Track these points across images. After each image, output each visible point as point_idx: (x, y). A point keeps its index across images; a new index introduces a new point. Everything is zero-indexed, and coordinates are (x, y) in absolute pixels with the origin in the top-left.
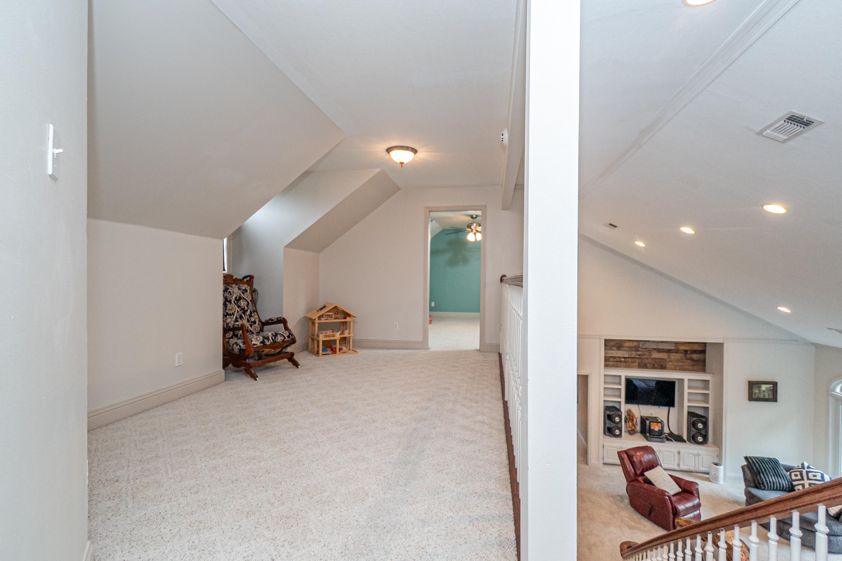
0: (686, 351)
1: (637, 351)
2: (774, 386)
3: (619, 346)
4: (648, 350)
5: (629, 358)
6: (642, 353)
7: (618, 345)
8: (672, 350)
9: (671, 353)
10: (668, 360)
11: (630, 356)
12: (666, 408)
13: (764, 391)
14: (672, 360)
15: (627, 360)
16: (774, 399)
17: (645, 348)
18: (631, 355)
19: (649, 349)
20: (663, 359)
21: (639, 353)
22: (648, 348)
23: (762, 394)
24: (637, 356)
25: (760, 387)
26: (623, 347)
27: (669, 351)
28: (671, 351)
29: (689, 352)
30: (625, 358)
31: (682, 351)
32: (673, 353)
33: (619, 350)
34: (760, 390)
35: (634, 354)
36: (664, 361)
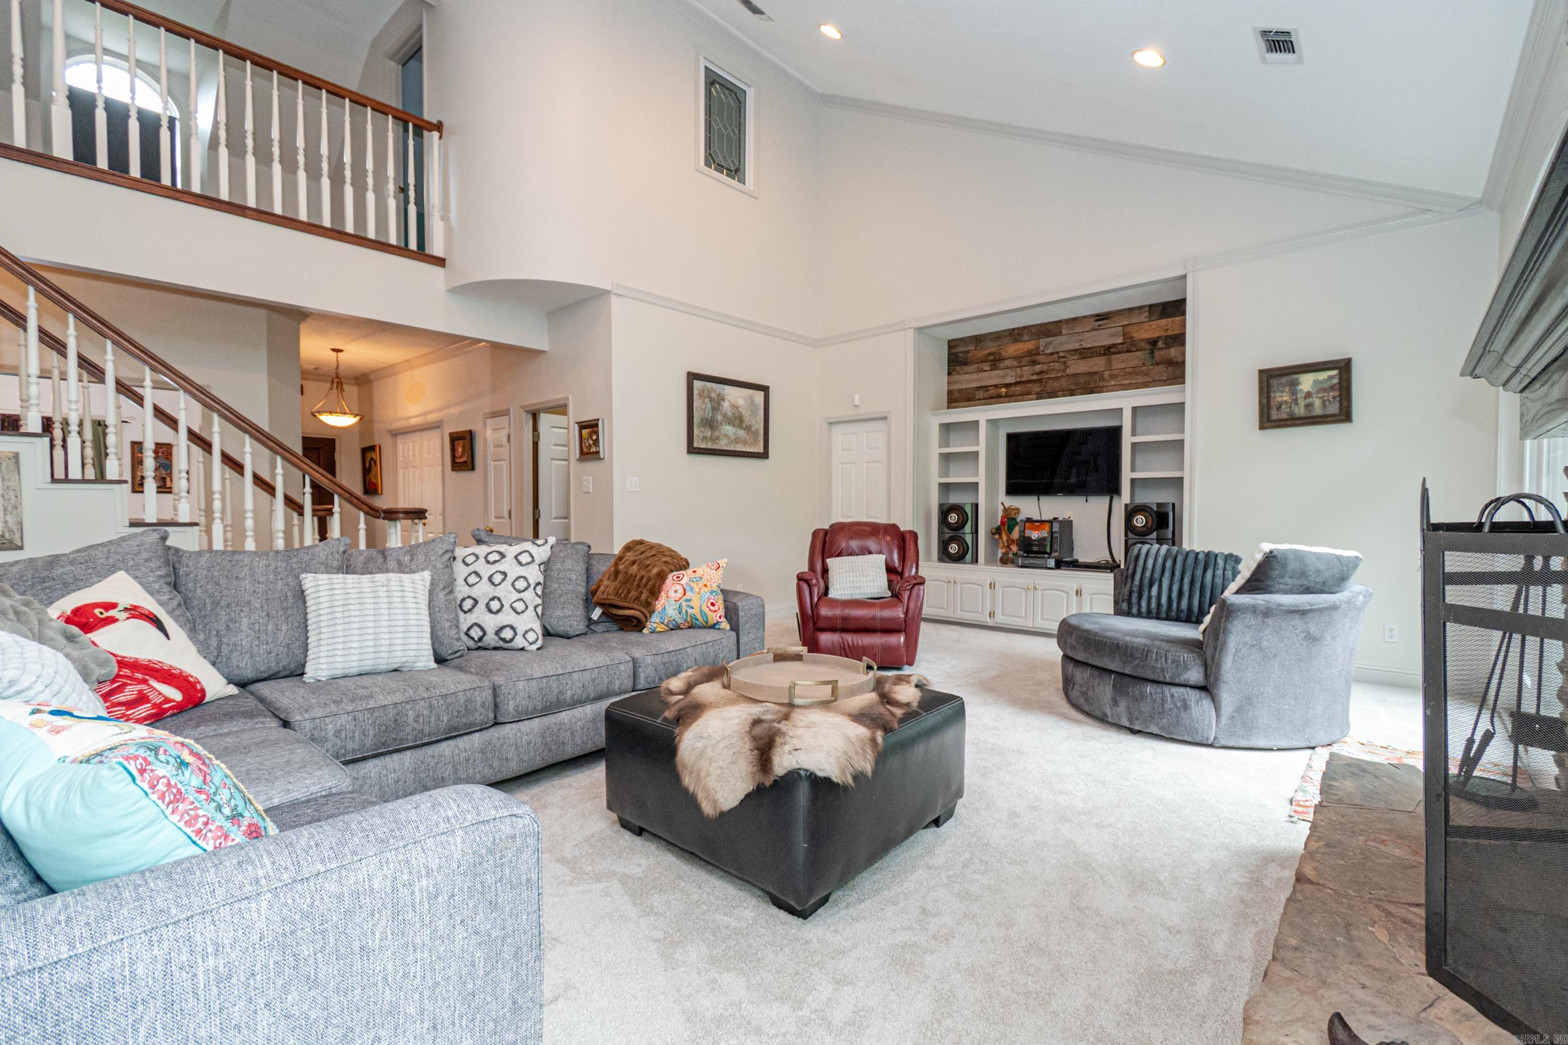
0: (1153, 342)
1: (1035, 363)
2: (1340, 375)
3: (994, 360)
4: (1060, 357)
5: (1017, 383)
6: (1045, 368)
7: (991, 358)
8: (1114, 345)
9: (1115, 353)
10: (1106, 374)
11: (1018, 380)
12: (1106, 500)
13: (1308, 395)
14: (1115, 372)
15: (1013, 389)
16: (1345, 415)
17: (1052, 354)
18: (1021, 376)
19: (1062, 354)
20: (1096, 373)
21: (1038, 368)
22: (1058, 353)
23: (1302, 403)
24: (1035, 377)
25: (1294, 384)
26: (1002, 359)
27: (1108, 351)
28: (1113, 350)
29: (1160, 344)
30: (1007, 386)
31: (1143, 344)
32: (1119, 353)
33: (996, 369)
34: (1294, 393)
35: (1027, 373)
36: (1096, 377)
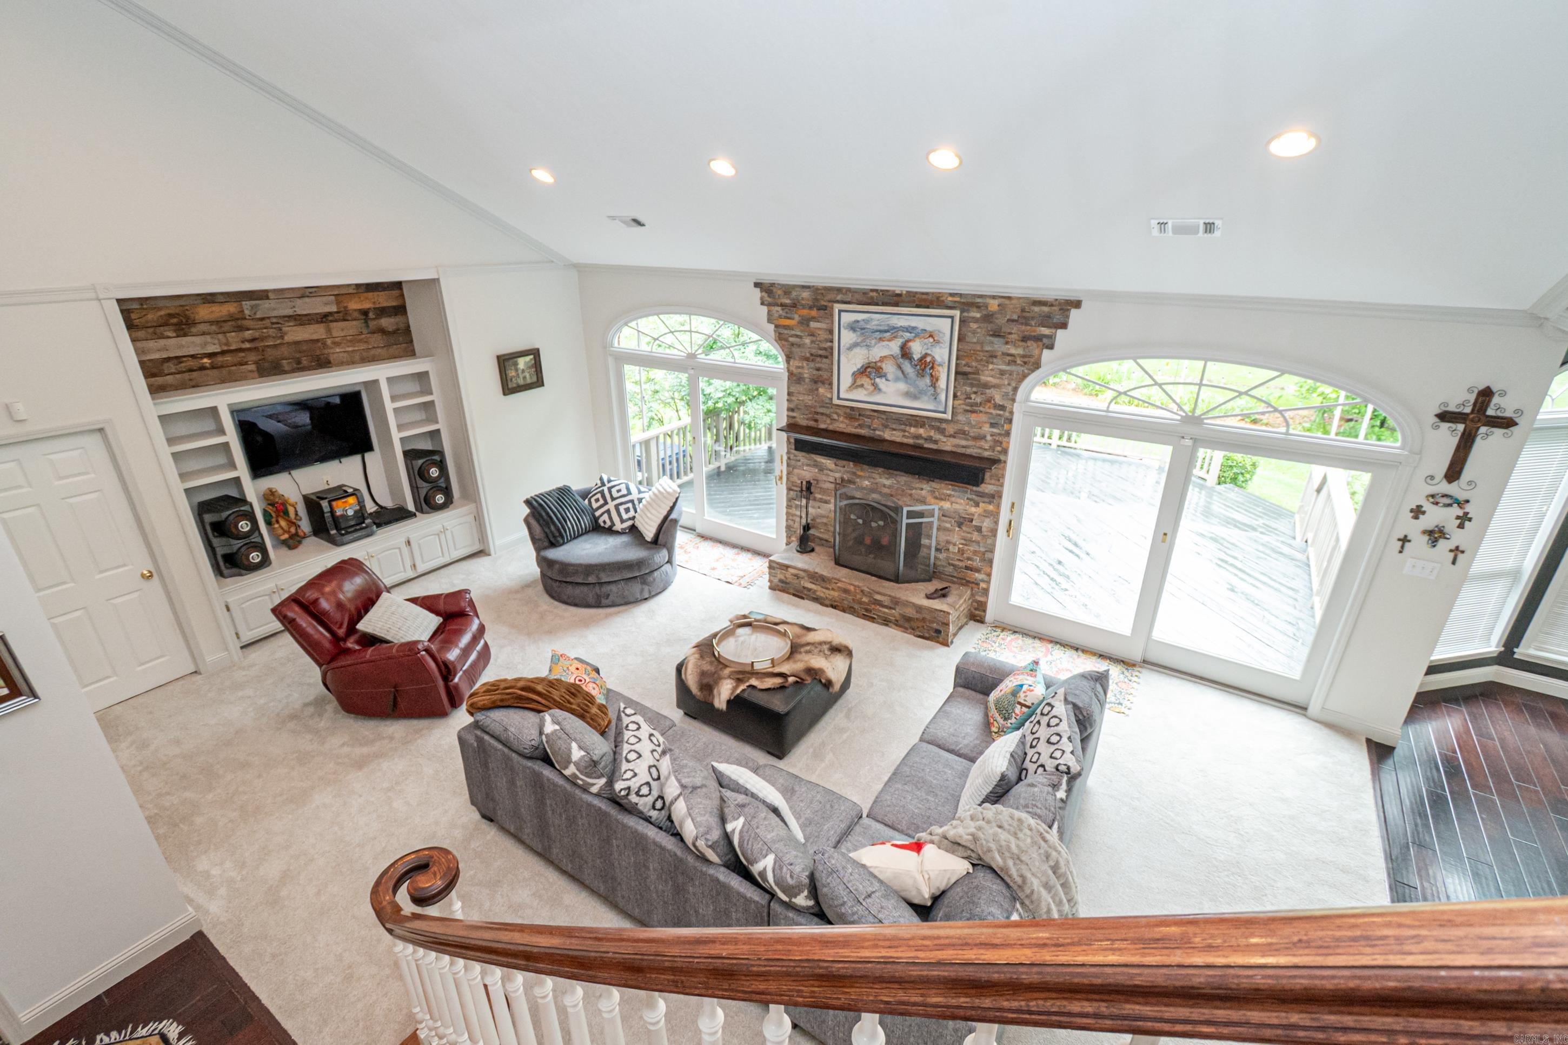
0: (365, 313)
1: (241, 329)
2: (535, 358)
3: (180, 324)
4: (273, 323)
5: (223, 353)
6: (257, 334)
7: (175, 320)
8: (331, 314)
9: (331, 321)
10: (329, 342)
11: (225, 348)
12: (357, 459)
13: (523, 371)
14: (337, 340)
15: (220, 359)
16: (539, 383)
17: (262, 319)
18: (227, 344)
19: (274, 320)
20: (318, 341)
21: (248, 334)
22: (269, 318)
23: (521, 376)
24: (247, 345)
25: (516, 364)
26: (194, 324)
27: (324, 318)
28: (330, 318)
29: (371, 315)
30: (211, 355)
31: (356, 315)
32: (336, 321)
33: (185, 335)
34: (517, 370)
35: (234, 340)
36: (320, 344)
